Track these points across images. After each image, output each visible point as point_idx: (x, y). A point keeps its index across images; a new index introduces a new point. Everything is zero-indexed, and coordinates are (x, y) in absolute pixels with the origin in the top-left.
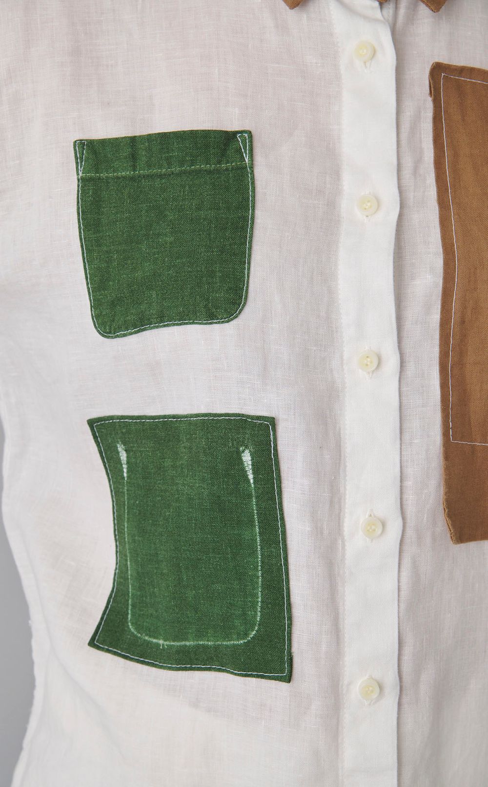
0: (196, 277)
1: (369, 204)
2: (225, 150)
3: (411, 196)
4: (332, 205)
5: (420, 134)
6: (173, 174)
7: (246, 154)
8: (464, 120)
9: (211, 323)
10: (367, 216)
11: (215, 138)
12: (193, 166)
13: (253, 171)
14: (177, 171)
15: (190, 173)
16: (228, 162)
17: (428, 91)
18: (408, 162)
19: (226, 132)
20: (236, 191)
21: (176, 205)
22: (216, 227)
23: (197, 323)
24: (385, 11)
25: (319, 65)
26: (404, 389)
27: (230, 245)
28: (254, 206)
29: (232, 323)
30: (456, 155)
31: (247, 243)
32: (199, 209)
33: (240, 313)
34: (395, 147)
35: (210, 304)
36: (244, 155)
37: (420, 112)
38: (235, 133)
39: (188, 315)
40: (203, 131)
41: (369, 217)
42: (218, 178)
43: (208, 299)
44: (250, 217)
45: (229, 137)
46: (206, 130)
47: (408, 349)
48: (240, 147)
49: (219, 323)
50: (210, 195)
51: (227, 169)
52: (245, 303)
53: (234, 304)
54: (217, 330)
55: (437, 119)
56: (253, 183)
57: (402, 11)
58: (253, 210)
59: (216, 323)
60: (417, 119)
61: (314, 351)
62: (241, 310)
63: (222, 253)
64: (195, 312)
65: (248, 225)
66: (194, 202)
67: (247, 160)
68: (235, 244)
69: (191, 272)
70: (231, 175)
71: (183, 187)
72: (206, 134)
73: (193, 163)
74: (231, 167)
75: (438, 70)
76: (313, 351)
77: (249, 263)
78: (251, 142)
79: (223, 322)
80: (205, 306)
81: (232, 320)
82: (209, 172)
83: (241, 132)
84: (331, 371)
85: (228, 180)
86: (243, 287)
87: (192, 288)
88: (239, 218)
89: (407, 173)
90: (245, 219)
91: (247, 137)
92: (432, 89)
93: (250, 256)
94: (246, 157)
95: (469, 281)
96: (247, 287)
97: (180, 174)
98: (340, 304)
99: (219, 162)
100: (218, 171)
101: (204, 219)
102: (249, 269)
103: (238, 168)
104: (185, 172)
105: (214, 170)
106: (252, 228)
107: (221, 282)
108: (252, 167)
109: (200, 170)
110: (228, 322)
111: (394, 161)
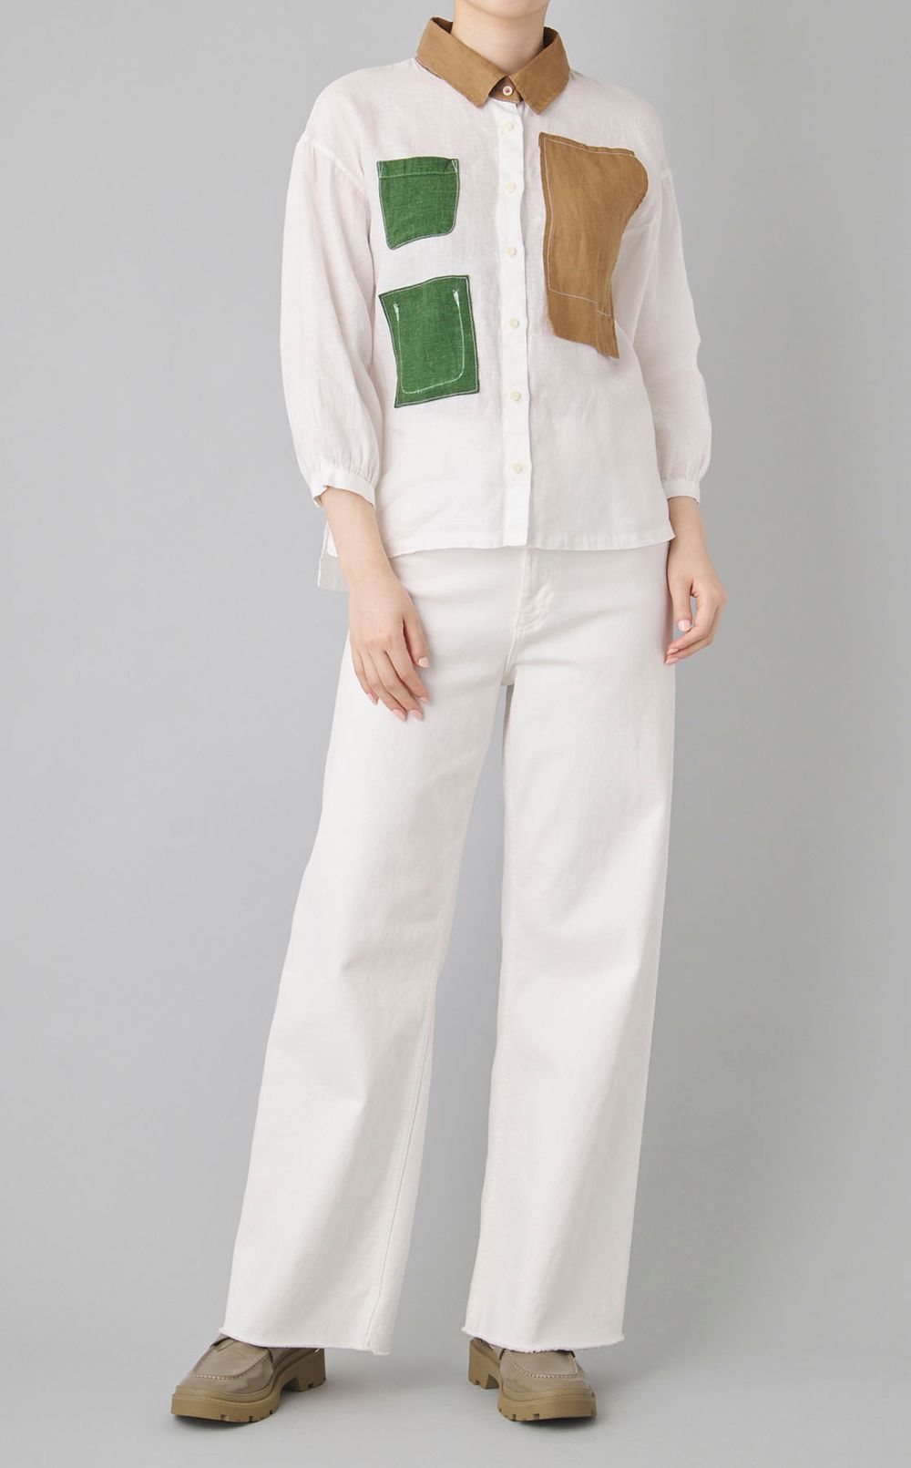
0: (433, 216)
1: (511, 188)
2: (446, 166)
3: (530, 185)
6: (423, 175)
7: (456, 167)
8: (555, 157)
10: (510, 193)
13: (459, 175)
15: (431, 175)
17: (538, 143)
18: (529, 171)
19: (447, 159)
21: (424, 188)
24: (519, 109)
25: (488, 131)
28: (459, 189)
32: (435, 189)
35: (439, 228)
37: (534, 153)
38: (450, 160)
42: (443, 177)
45: (448, 161)
47: (529, 248)
48: (453, 165)
49: (445, 235)
50: (440, 184)
52: (454, 227)
53: (449, 227)
54: (441, 238)
55: (542, 155)
59: (441, 236)
60: (533, 155)
62: (452, 230)
66: (433, 187)
67: (456, 170)
69: (430, 214)
71: (428, 180)
72: (439, 159)
73: (432, 171)
74: (449, 173)
75: (542, 135)
76: (485, 247)
78: (458, 163)
81: (448, 234)
82: (440, 175)
83: (453, 159)
91: (456, 161)
92: (540, 143)
97: (426, 175)
99: (443, 171)
100: (443, 175)
101: (437, 194)
104: (429, 174)
108: (459, 173)
109: (436, 174)
111: (522, 169)
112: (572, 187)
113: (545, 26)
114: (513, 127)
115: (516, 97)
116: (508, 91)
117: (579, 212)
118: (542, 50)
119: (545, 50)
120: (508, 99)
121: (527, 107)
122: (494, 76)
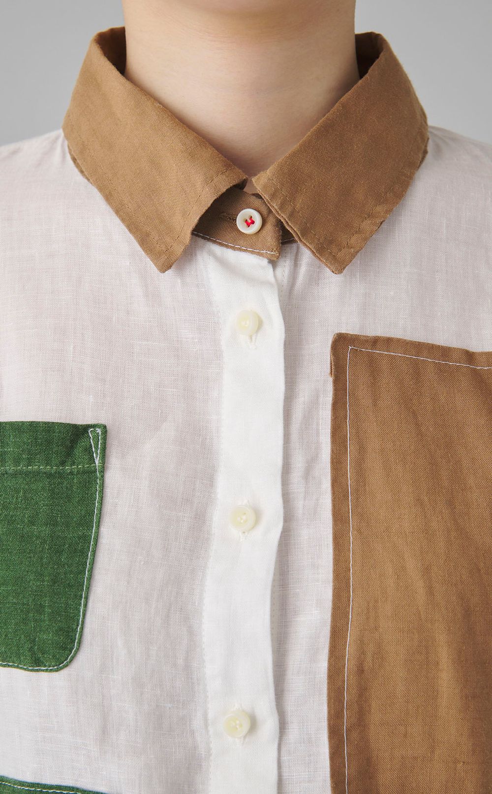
0: (22, 611)
1: (244, 517)
2: (72, 448)
3: (300, 505)
4: (200, 519)
5: (318, 424)
6: (7, 473)
7: (97, 453)
8: (375, 405)
9: (37, 671)
10: (244, 532)
11: (60, 432)
12: (31, 466)
13: (103, 476)
14: (11, 471)
15: (27, 474)
16: (73, 463)
17: (329, 371)
18: (299, 462)
19: (75, 426)
20: (79, 501)
21: (6, 515)
22: (50, 548)
23: (21, 668)
24: (279, 271)
25: (197, 340)
26: (285, 758)
27: (65, 573)
28: (99, 522)
29: (63, 672)
30: (362, 449)
31: (87, 571)
32: (32, 523)
33: (71, 661)
34: (280, 442)
35: (36, 647)
36: (95, 455)
37: (318, 397)
38: (85, 428)
39: (10, 658)
40: (45, 423)
41: (246, 534)
42: (59, 483)
43: (34, 641)
44: (93, 536)
45: (78, 432)
46: (49, 423)
47: (290, 706)
48: (91, 445)
49: (47, 670)
50: (47, 505)
51: (71, 473)
52: (78, 649)
53: (65, 649)
54: (44, 679)
55: (338, 405)
56: (102, 491)
57: (303, 269)
58: (98, 526)
59: (43, 671)
60: (314, 403)
61: (170, 708)
62: (73, 657)
63: (55, 583)
64: (18, 655)
65: (89, 547)
66: (28, 513)
67: (97, 462)
68: (71, 572)
69: (15, 603)
70: (75, 481)
71: (17, 491)
72: (49, 427)
73: (30, 462)
74: (76, 470)
75: (341, 342)
76: (168, 708)
77: (87, 598)
78: (105, 439)
79: (51, 671)
80: (31, 649)
81: (62, 669)
82: (49, 475)
83: (94, 426)
84: (192, 732)
85: (72, 486)
86: (77, 628)
87: (16, 624)
88: (79, 538)
89: (296, 475)
90: (86, 539)
91: (100, 433)
92: (333, 367)
93: (88, 588)
94: (97, 458)
95: (368, 618)
96: (82, 628)
97: (15, 475)
98: (204, 649)
99: (63, 463)
100: (60, 475)
101: (38, 537)
102: (86, 605)
103: (84, 472)
104: (21, 473)
105: (55, 473)
106: (94, 552)
107: (50, 620)
108: (103, 470)
109: (38, 473)
110: (57, 670)
111: (278, 460)
112: (419, 501)
113: (360, 29)
114: (260, 325)
115: (270, 235)
116: (250, 222)
117: (430, 591)
118: (355, 82)
119: (360, 81)
120: (249, 244)
121: (306, 256)
122: (208, 180)
